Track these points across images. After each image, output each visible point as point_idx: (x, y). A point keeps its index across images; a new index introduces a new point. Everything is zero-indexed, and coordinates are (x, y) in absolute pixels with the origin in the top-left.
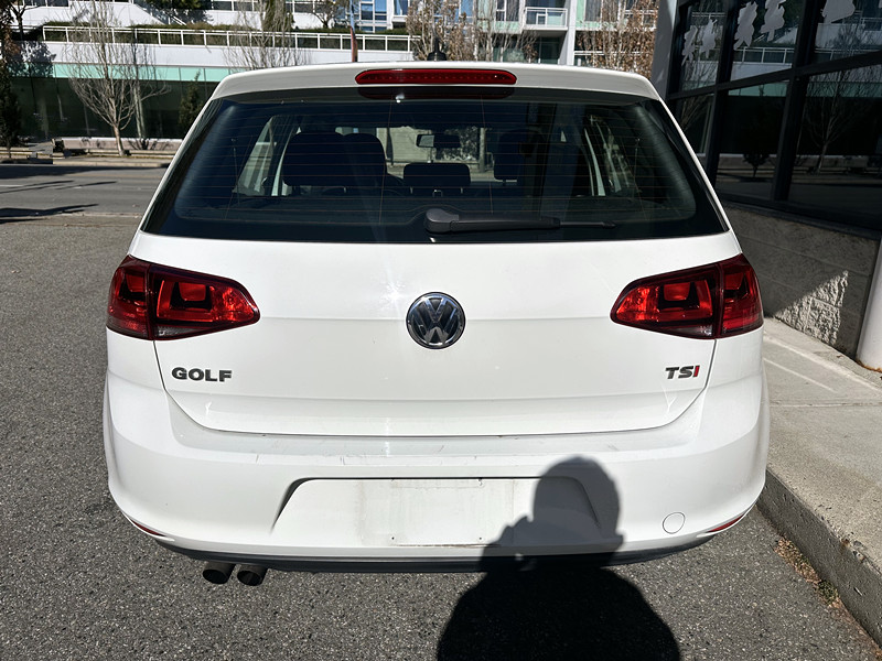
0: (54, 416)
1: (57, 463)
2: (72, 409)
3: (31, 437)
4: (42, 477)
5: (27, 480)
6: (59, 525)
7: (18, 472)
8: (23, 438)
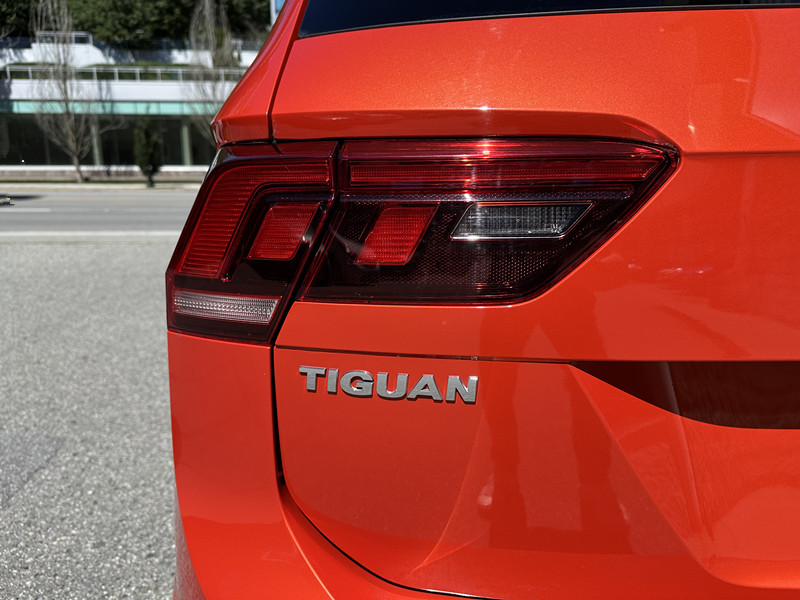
0: (100, 429)
1: (122, 481)
2: (119, 421)
3: (84, 454)
4: (111, 499)
5: (95, 503)
6: (150, 555)
7: (82, 494)
8: (75, 455)
